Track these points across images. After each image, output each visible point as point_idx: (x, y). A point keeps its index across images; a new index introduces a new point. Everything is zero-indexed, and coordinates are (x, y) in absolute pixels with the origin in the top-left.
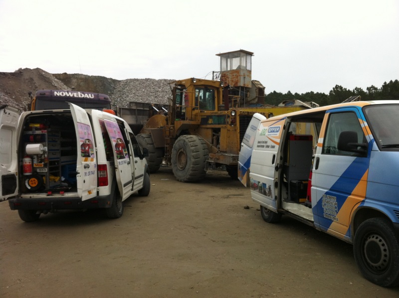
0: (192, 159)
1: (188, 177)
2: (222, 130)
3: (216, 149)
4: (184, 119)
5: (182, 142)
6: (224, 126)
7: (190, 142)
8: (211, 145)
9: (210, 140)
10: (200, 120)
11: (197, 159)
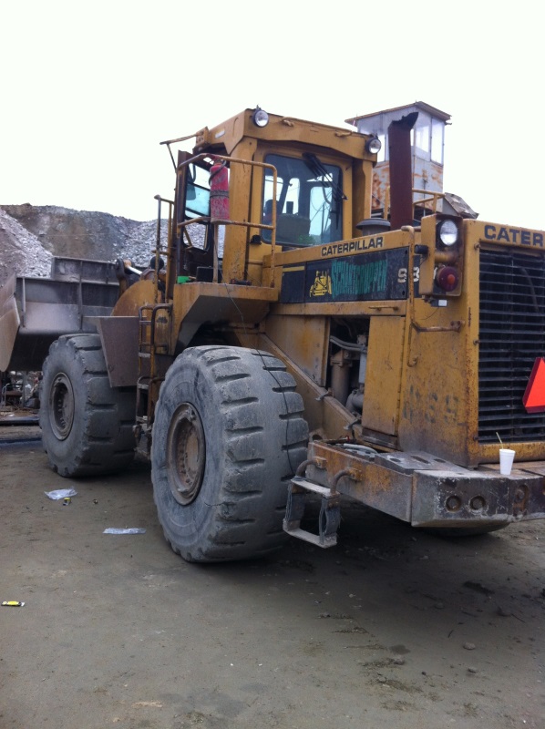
0: (223, 464)
1: (207, 545)
2: (374, 324)
3: (341, 414)
4: (206, 276)
5: (189, 376)
6: (387, 305)
7: (220, 379)
8: (322, 392)
9: (319, 371)
10: (279, 282)
11: (248, 468)
